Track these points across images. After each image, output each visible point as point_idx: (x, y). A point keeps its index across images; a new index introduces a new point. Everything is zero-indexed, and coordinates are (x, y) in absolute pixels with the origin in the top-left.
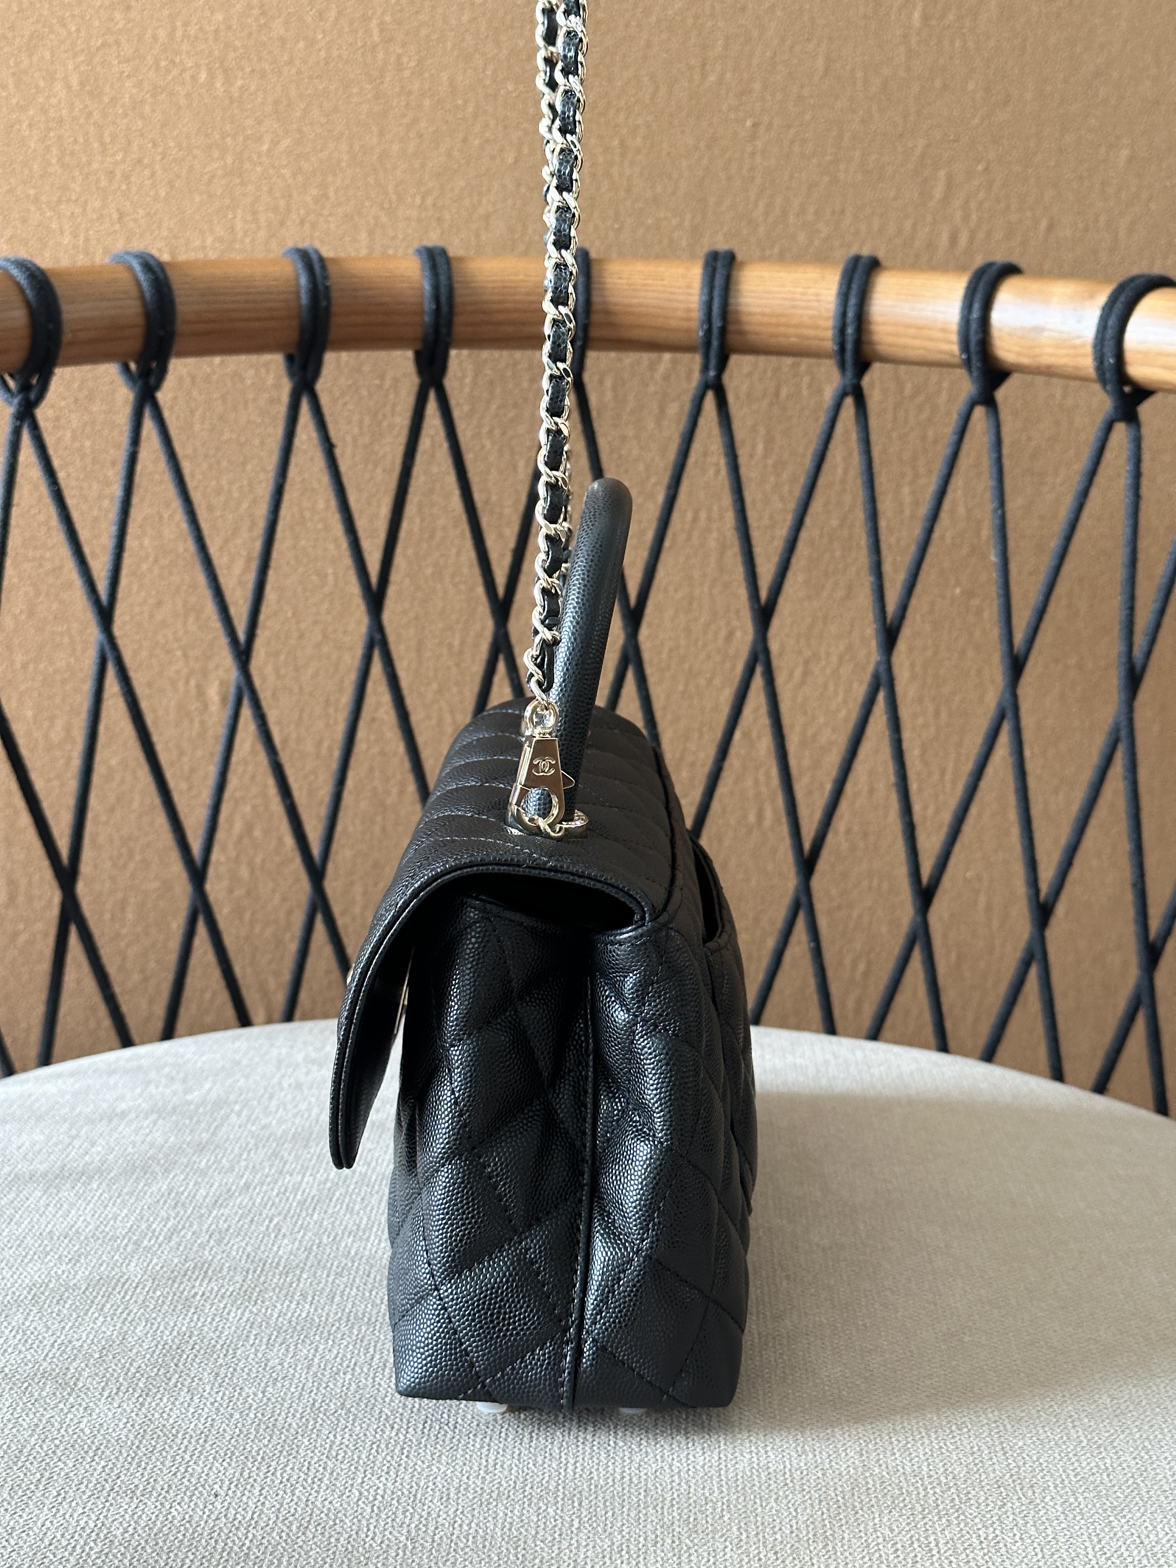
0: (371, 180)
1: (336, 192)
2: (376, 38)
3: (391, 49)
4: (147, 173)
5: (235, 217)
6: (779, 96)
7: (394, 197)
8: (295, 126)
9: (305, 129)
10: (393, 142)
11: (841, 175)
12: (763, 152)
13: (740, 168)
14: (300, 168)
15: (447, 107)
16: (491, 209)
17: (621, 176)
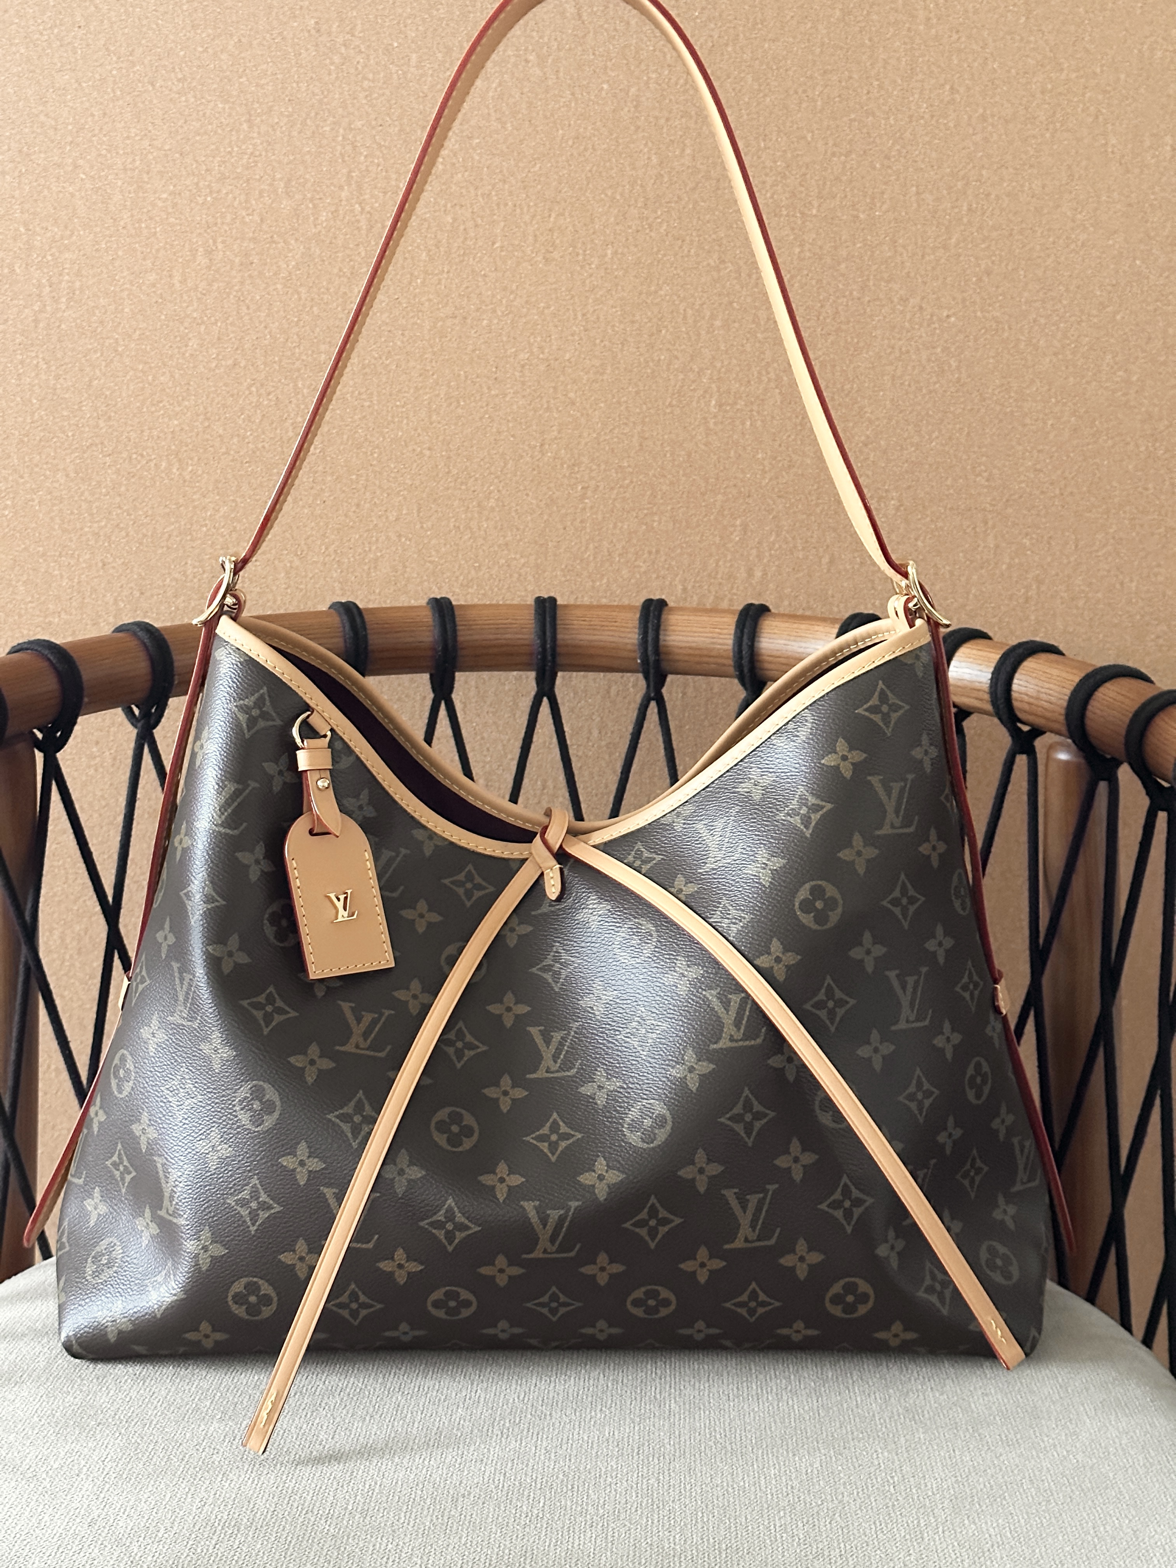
0: (288, 535)
4: (123, 533)
6: (603, 467)
7: (305, 548)
9: (238, 500)
10: (304, 507)
11: (655, 524)
12: (592, 508)
13: (575, 520)
14: (235, 528)
15: (344, 481)
16: (379, 554)
17: (479, 528)
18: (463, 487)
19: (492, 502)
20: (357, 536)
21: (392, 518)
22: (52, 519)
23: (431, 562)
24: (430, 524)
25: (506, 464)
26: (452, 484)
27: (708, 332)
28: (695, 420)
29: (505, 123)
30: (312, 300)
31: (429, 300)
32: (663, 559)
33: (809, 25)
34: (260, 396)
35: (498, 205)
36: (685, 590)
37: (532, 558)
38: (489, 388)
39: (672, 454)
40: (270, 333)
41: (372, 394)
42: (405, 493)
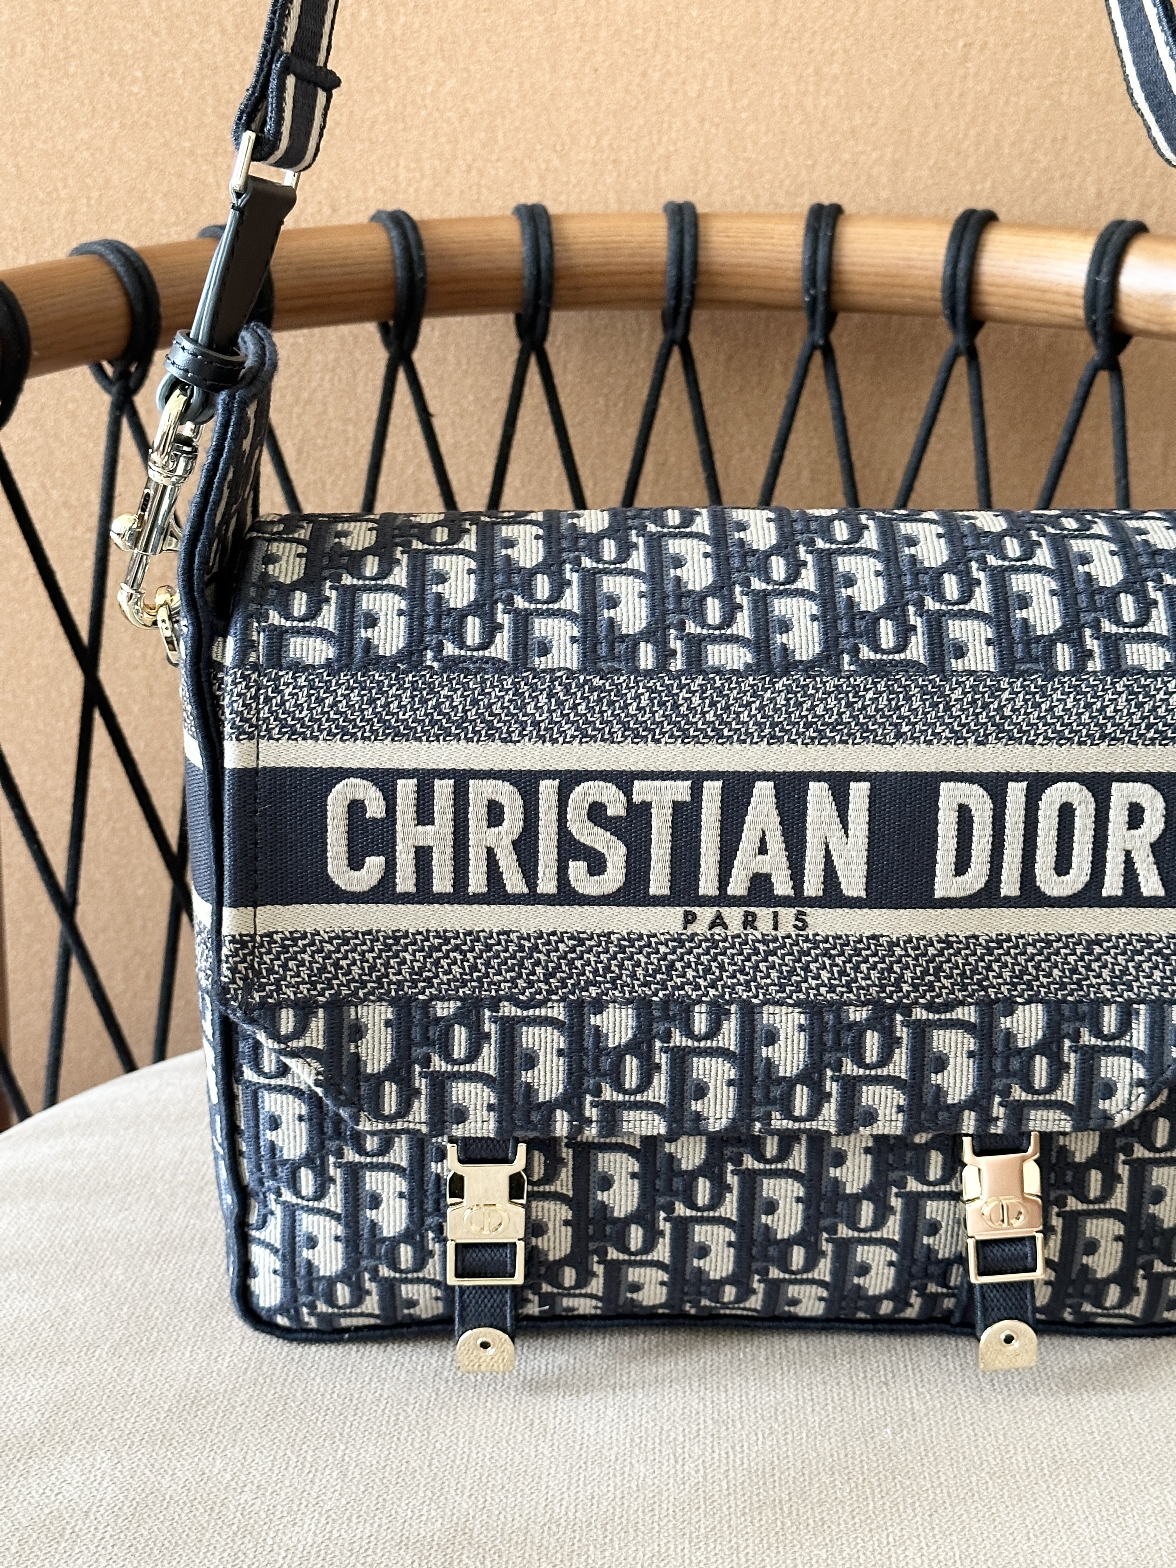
1: (505, 136)
5: (398, 165)
6: (995, 13)
7: (567, 139)
8: (462, 65)
9: (472, 68)
10: (566, 78)
11: (1064, 98)
12: (976, 74)
13: (950, 94)
14: (467, 111)
15: (625, 38)
16: (672, 148)
17: (815, 107)
18: (796, 45)
19: (836, 69)
20: (641, 122)
21: (693, 94)
22: (202, 98)
23: (746, 160)
24: (745, 102)
25: (857, 10)
26: (779, 42)
32: (1071, 149)
36: (1099, 194)
37: (889, 150)
42: (711, 55)
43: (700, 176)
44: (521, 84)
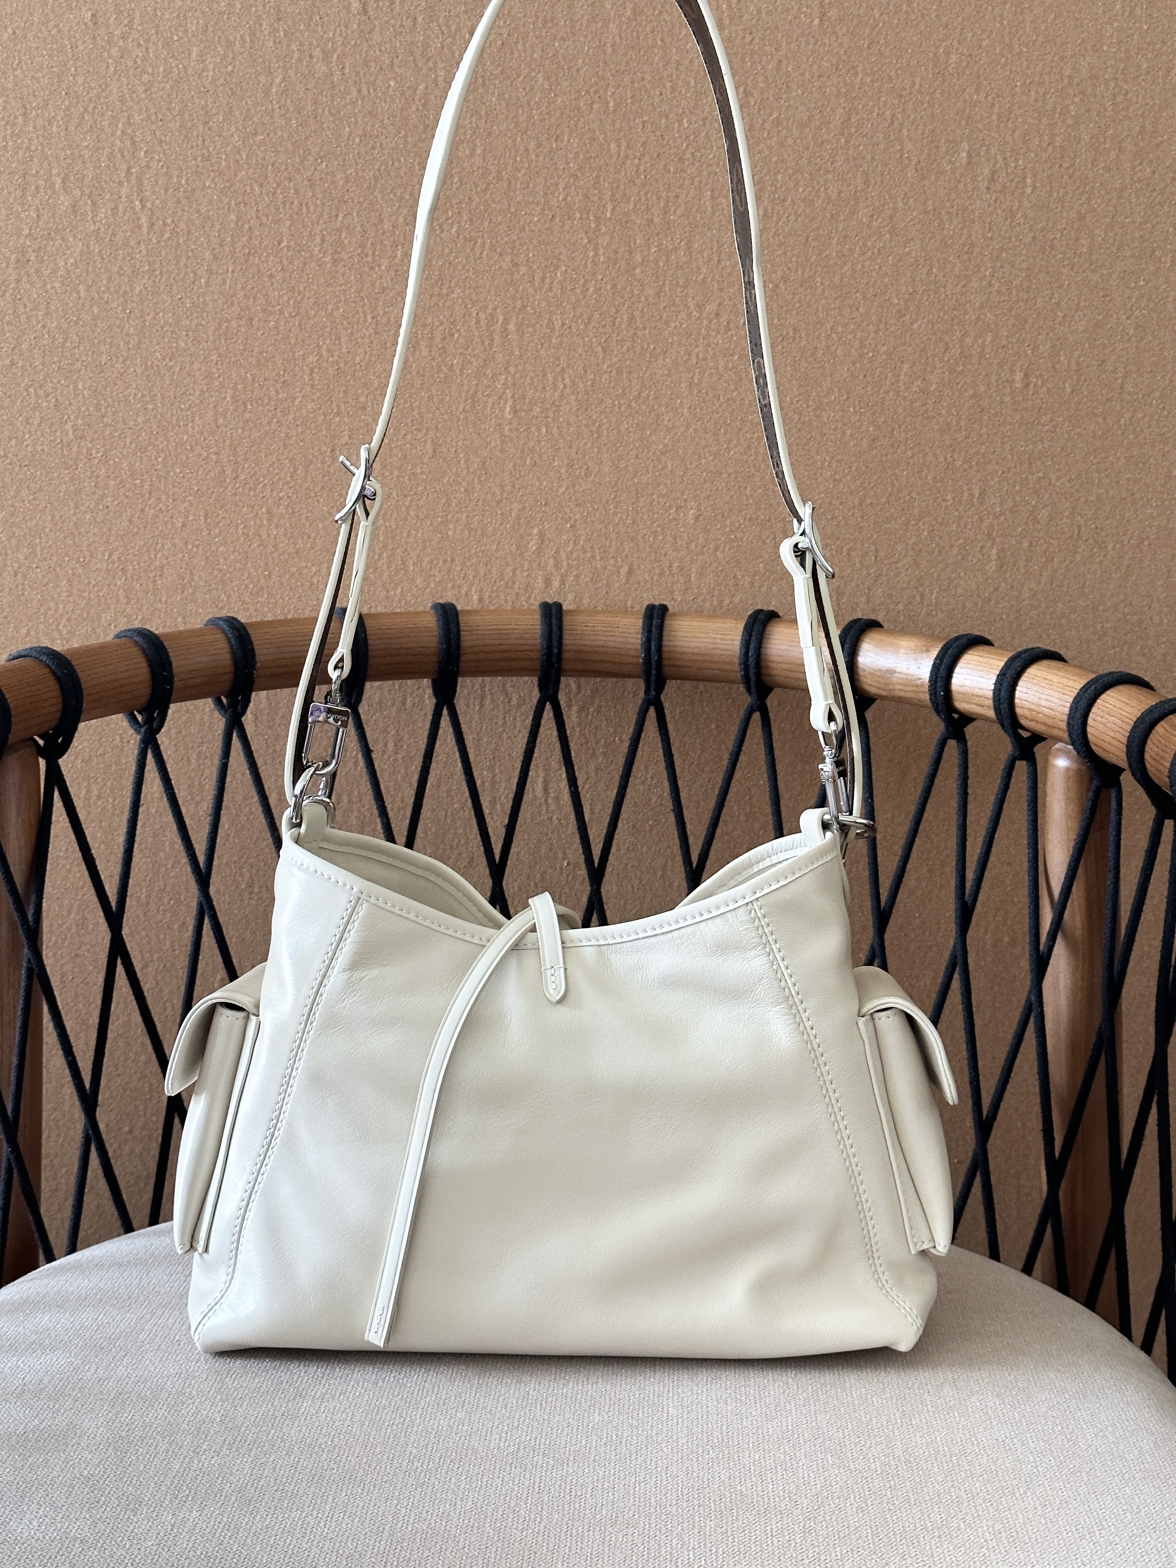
0: (69, 542)
1: (42, 550)
2: (71, 437)
3: (82, 444)
6: (396, 473)
8: (10, 502)
9: (16, 504)
10: (86, 512)
11: (450, 533)
14: (14, 533)
15: (128, 486)
16: (165, 562)
17: (269, 535)
18: (252, 493)
19: (282, 509)
20: (142, 543)
21: (179, 525)
23: (220, 571)
24: (216, 531)
25: (295, 471)
26: (241, 490)
27: (501, 336)
28: (490, 426)
29: (291, 120)
30: (92, 299)
31: (215, 301)
32: (458, 569)
33: (600, 24)
34: (38, 396)
35: (284, 203)
36: (481, 600)
38: (277, 393)
39: (466, 462)
40: (48, 333)
41: (155, 396)
42: (192, 498)
43: (185, 581)
44: (53, 516)
